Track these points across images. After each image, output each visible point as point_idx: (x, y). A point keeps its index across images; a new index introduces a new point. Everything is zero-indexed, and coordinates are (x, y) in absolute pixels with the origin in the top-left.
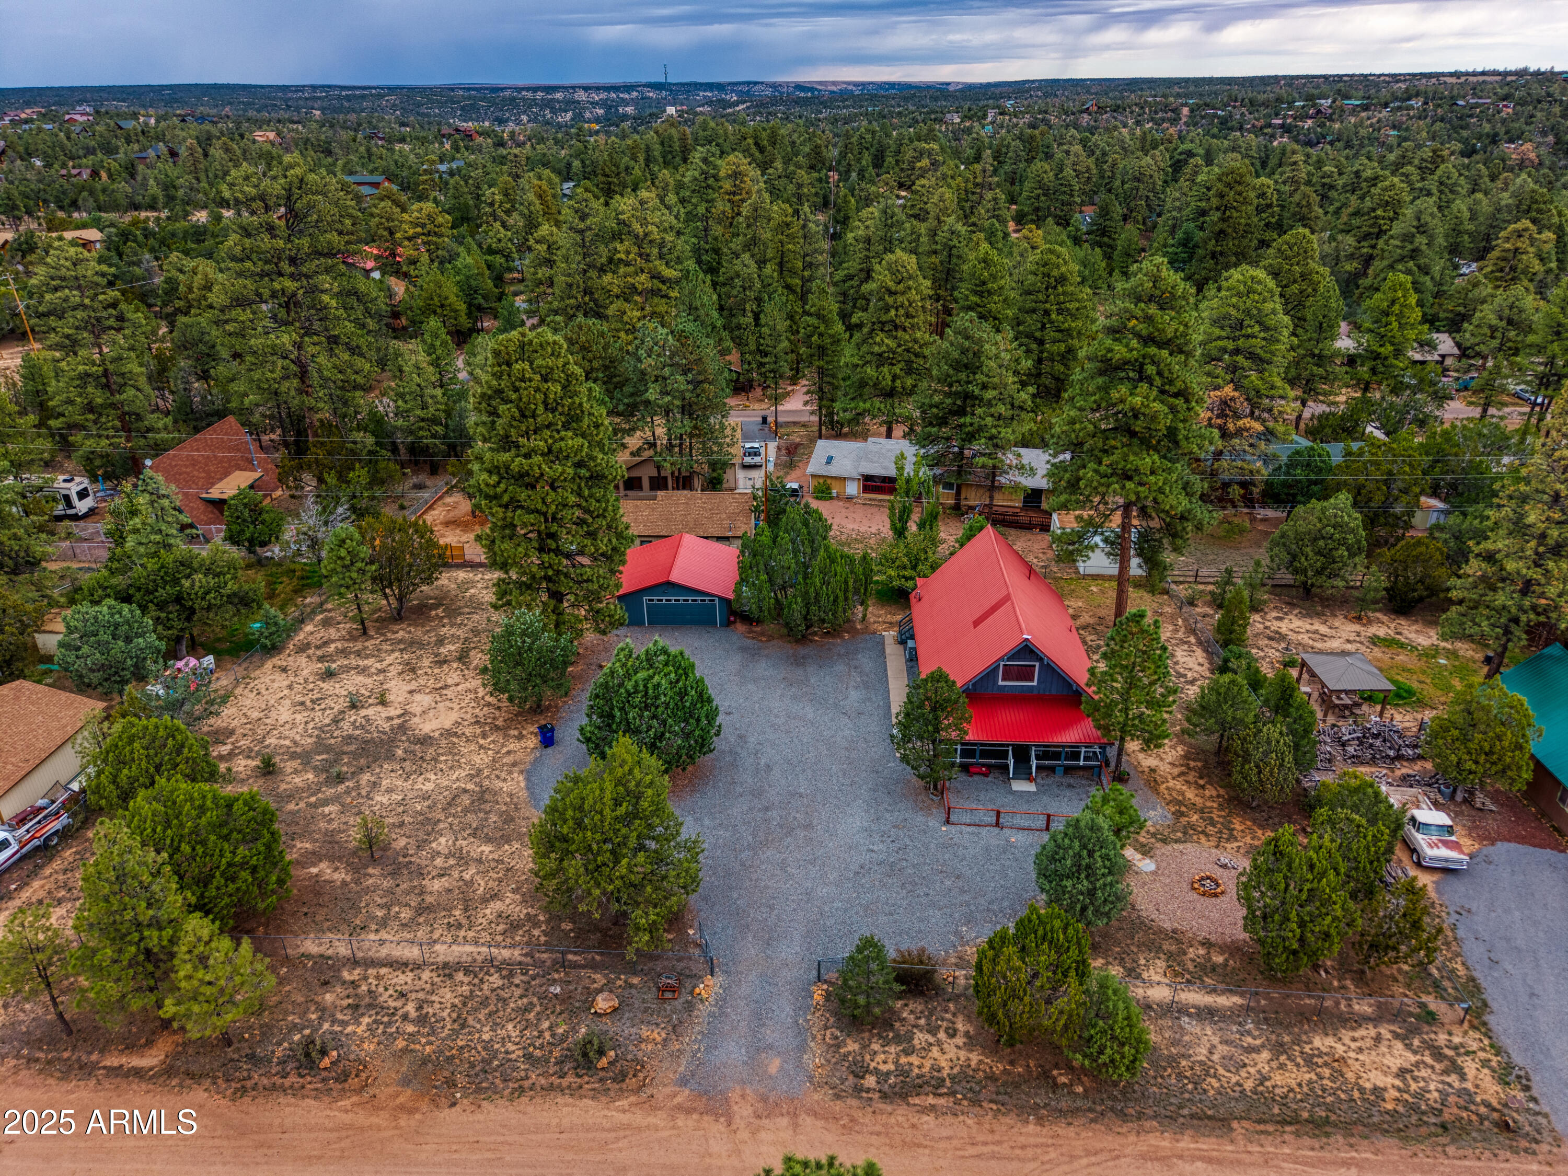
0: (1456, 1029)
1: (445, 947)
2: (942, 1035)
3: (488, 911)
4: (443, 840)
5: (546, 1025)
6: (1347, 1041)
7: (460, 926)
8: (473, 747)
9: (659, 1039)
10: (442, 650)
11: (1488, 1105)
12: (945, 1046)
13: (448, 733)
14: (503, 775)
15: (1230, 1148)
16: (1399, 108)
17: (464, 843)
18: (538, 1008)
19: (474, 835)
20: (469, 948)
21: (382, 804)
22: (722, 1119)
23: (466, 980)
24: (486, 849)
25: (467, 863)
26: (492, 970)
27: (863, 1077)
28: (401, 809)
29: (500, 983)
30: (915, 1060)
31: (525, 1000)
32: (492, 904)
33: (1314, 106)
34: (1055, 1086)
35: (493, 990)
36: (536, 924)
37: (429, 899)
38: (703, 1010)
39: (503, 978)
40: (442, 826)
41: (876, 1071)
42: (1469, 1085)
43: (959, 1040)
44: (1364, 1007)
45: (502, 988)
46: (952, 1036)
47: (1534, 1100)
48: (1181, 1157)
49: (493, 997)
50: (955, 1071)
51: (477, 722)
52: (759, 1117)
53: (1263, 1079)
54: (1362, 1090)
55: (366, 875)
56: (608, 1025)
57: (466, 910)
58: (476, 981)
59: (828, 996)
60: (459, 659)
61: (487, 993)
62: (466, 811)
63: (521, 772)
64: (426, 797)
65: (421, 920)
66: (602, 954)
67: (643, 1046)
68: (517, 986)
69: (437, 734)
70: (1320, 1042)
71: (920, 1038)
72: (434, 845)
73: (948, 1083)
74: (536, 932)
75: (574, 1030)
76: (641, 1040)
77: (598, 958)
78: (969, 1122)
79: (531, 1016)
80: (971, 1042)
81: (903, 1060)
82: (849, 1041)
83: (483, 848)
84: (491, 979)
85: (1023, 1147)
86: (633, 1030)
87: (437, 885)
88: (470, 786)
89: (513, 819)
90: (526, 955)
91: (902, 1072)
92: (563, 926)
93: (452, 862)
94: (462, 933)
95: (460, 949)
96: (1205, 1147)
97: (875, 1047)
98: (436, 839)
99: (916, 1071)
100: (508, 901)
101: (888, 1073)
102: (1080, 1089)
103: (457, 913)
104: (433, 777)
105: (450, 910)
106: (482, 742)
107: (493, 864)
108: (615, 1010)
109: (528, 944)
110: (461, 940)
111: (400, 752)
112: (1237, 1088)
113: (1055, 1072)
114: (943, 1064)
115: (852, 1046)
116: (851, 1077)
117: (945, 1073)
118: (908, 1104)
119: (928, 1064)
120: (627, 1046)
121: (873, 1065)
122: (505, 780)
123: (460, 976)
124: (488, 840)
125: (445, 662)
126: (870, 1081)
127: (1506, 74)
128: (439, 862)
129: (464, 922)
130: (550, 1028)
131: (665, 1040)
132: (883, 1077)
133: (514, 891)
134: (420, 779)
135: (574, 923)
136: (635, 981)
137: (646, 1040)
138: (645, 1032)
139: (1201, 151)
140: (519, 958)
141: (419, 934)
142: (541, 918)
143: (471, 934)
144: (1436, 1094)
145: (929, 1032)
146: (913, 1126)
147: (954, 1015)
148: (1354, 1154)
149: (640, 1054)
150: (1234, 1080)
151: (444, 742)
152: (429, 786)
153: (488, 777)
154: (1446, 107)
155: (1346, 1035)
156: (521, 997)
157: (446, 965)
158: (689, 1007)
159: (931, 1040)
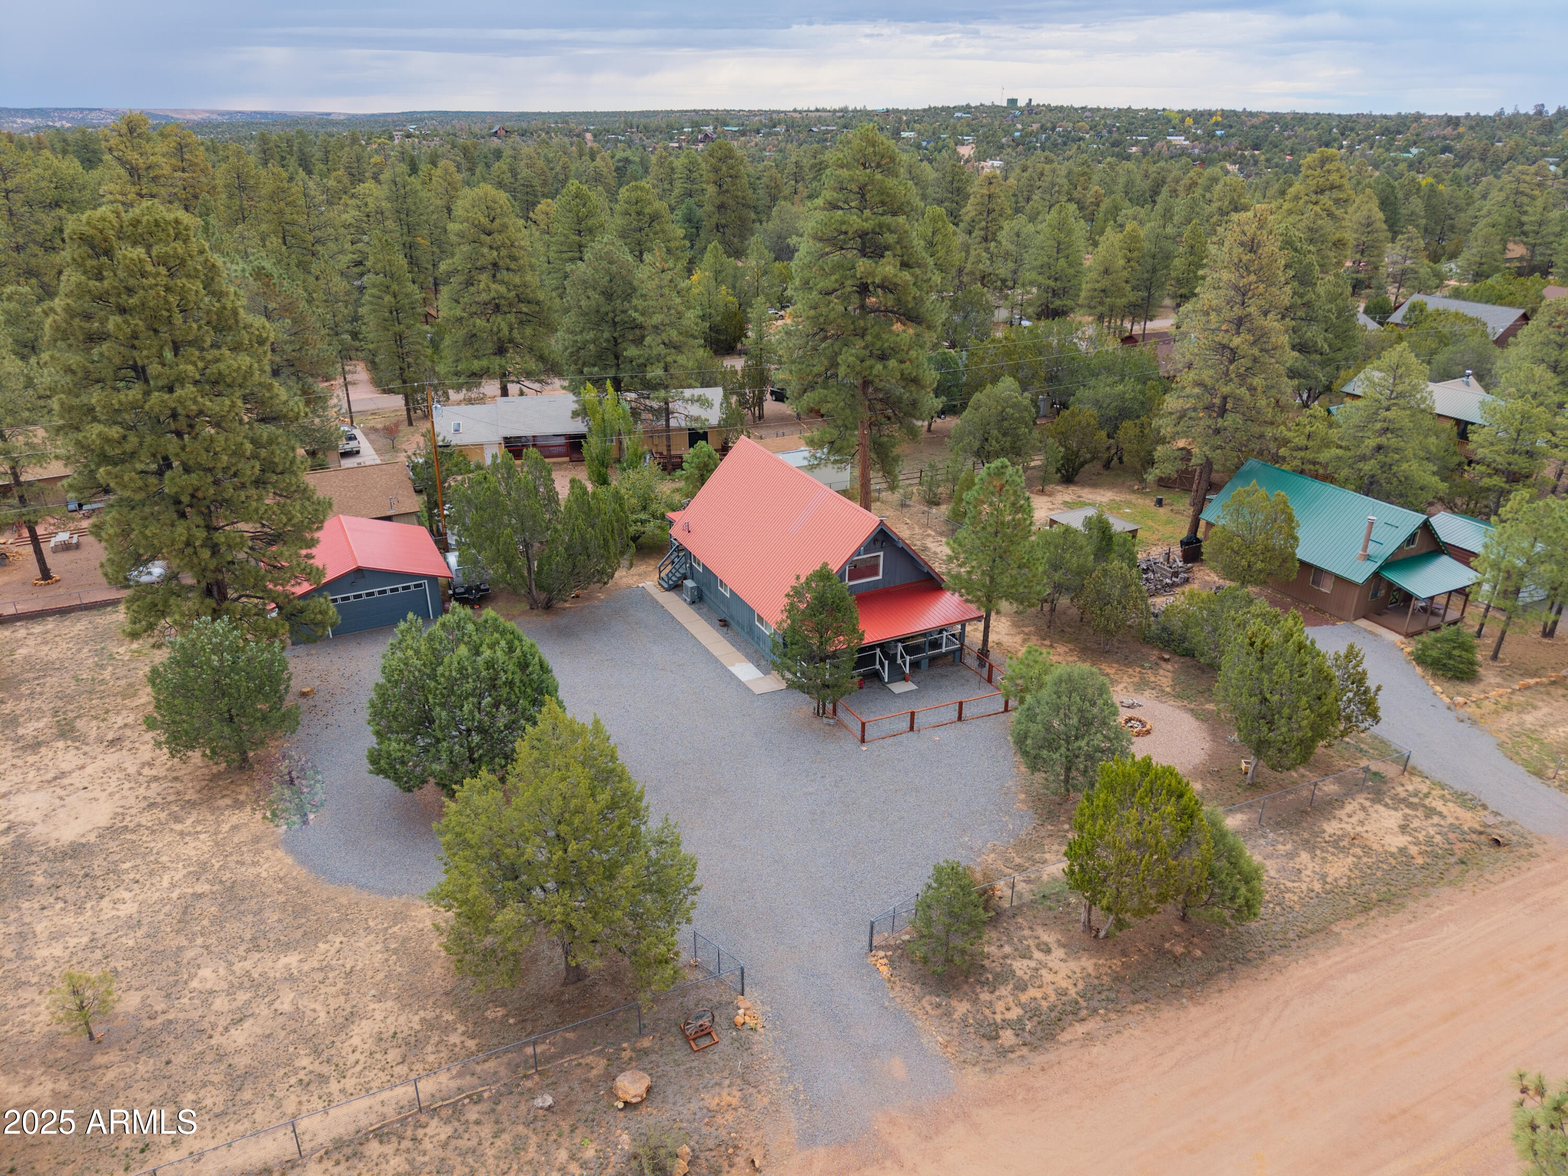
0: (1404, 780)
1: (317, 1118)
2: (1037, 955)
3: (356, 1041)
4: (206, 972)
5: (563, 1155)
6: (1346, 819)
7: (323, 1079)
8: (168, 838)
9: (735, 1102)
10: (21, 731)
11: (1474, 831)
12: (1050, 965)
13: (111, 832)
14: (248, 858)
15: (1356, 950)
16: (769, 134)
17: (247, 965)
18: (534, 1140)
19: (257, 948)
20: (362, 1104)
21: (56, 959)
22: (888, 1163)
23: (389, 1149)
24: (292, 959)
25: (271, 989)
26: (423, 1118)
27: (997, 1037)
28: (98, 954)
29: (448, 1130)
30: (1032, 992)
31: (506, 1137)
32: (355, 1029)
33: (700, 132)
34: (1176, 959)
35: (445, 1146)
36: (448, 1028)
37: (242, 1062)
38: (762, 1040)
39: (448, 1121)
40: (189, 954)
41: (1007, 1023)
42: (1450, 820)
43: (1059, 953)
44: (1330, 787)
45: (456, 1136)
46: (1048, 951)
47: (1497, 814)
48: (1331, 977)
49: (449, 1153)
50: (1081, 985)
51: (152, 805)
52: (928, 1138)
53: (1323, 877)
54: (1392, 855)
55: (94, 1069)
56: (650, 1117)
57: (316, 1052)
58: (406, 1144)
59: (891, 963)
60: (62, 735)
61: (439, 1153)
62: (219, 922)
63: (275, 846)
64: (133, 924)
65: (247, 1095)
66: (574, 1029)
67: (719, 1120)
68: (478, 1123)
69: (92, 838)
70: (1331, 828)
71: (1020, 967)
72: (194, 984)
73: (1083, 1004)
74: (454, 1038)
75: (609, 1142)
76: (713, 1113)
77: (570, 1035)
78: (1136, 1033)
79: (532, 1152)
80: (1072, 949)
81: (1024, 998)
82: (954, 1003)
83: (283, 961)
84: (430, 1131)
85: (1206, 1034)
86: (694, 1106)
87: (240, 1036)
88: (202, 887)
89: (306, 909)
90: (460, 1075)
91: (1033, 1012)
92: (490, 1014)
93: (243, 996)
94: (334, 1087)
95: (345, 1109)
96: (1338, 959)
97: (985, 996)
98: (192, 977)
99: (1045, 1004)
100: (379, 1016)
101: (1020, 1020)
102: (1198, 953)
103: (305, 1062)
104: (127, 895)
105: (289, 1062)
106: (178, 827)
107: (319, 976)
108: (649, 1090)
109: (453, 1058)
110: (336, 1096)
111: (39, 880)
112: (1312, 895)
113: (1167, 945)
114: (1064, 984)
115: (961, 1008)
116: (985, 1043)
117: (1072, 992)
118: (1064, 1044)
119: (1050, 990)
120: (697, 1130)
121: (998, 1018)
122: (255, 864)
123: (374, 1148)
124: (286, 947)
125: (39, 744)
126: (1008, 1037)
127: (835, 111)
128: (220, 1003)
129: (325, 1069)
130: (572, 1157)
131: (744, 1099)
132: (1017, 1026)
133: (379, 998)
134: (105, 903)
135: (504, 1005)
136: (646, 1043)
137: (719, 1110)
138: (712, 1101)
139: (637, 159)
140: (454, 1084)
141: (259, 1116)
142: (449, 1017)
143: (349, 1083)
144: (1438, 837)
145: (1023, 957)
146: (1091, 1064)
147: (1031, 928)
148: (1438, 912)
149: (723, 1132)
150: (1304, 887)
151: (113, 845)
152: (128, 909)
153: (223, 868)
154: (805, 134)
155: (1341, 813)
156: (496, 1136)
157: (339, 1144)
158: (743, 1046)
159: (1033, 964)
